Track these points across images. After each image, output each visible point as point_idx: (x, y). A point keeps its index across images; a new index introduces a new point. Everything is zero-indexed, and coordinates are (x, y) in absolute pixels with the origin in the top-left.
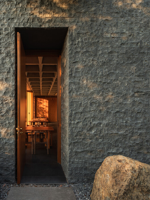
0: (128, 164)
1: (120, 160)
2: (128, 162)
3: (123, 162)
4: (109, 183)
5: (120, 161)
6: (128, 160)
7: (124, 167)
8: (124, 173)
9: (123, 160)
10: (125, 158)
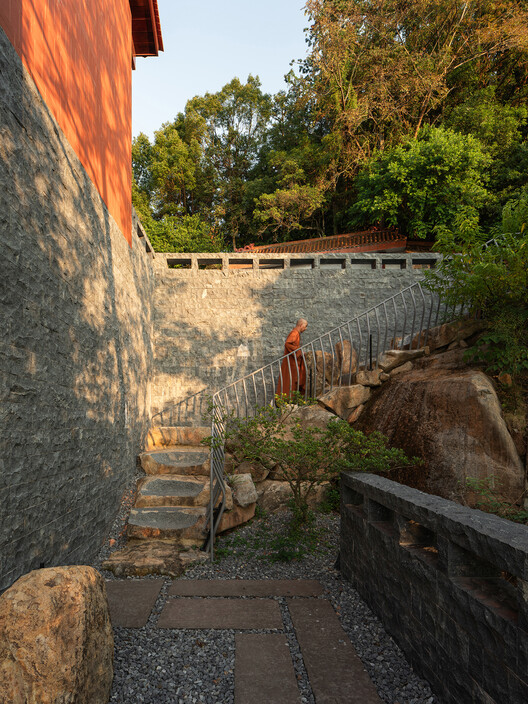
0: (70, 580)
1: (51, 580)
2: (69, 576)
3: (59, 581)
4: (51, 655)
5: (51, 584)
6: (64, 571)
7: (67, 591)
8: (70, 607)
9: (57, 577)
10: (59, 570)
